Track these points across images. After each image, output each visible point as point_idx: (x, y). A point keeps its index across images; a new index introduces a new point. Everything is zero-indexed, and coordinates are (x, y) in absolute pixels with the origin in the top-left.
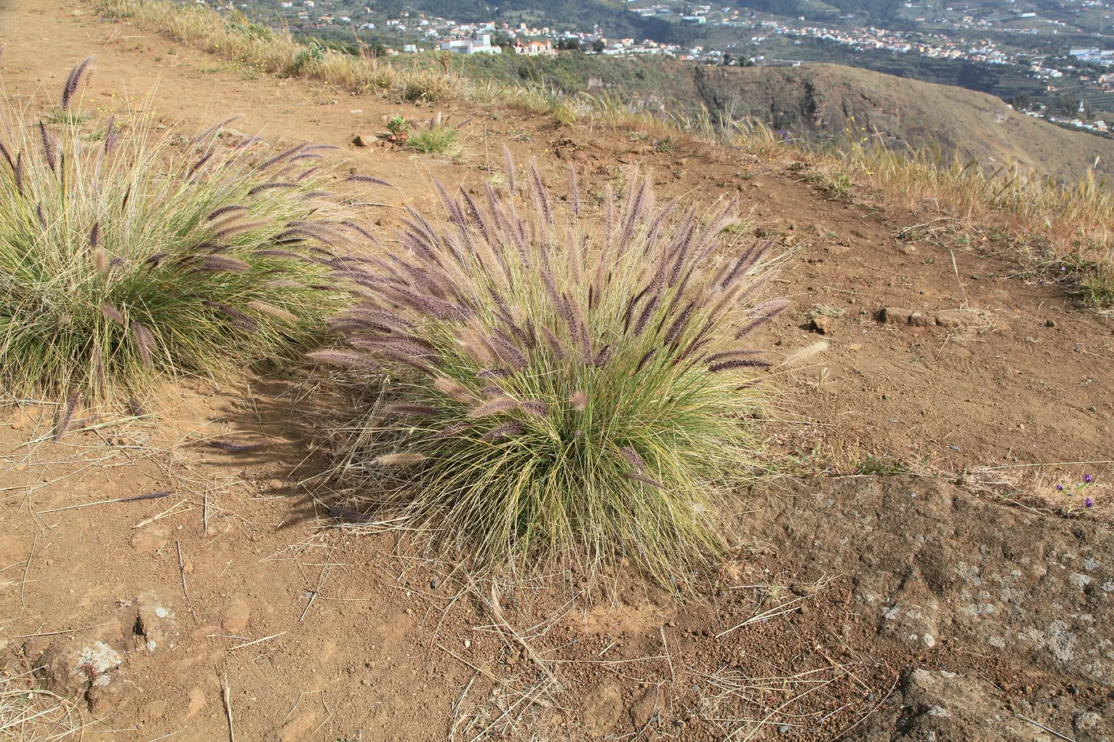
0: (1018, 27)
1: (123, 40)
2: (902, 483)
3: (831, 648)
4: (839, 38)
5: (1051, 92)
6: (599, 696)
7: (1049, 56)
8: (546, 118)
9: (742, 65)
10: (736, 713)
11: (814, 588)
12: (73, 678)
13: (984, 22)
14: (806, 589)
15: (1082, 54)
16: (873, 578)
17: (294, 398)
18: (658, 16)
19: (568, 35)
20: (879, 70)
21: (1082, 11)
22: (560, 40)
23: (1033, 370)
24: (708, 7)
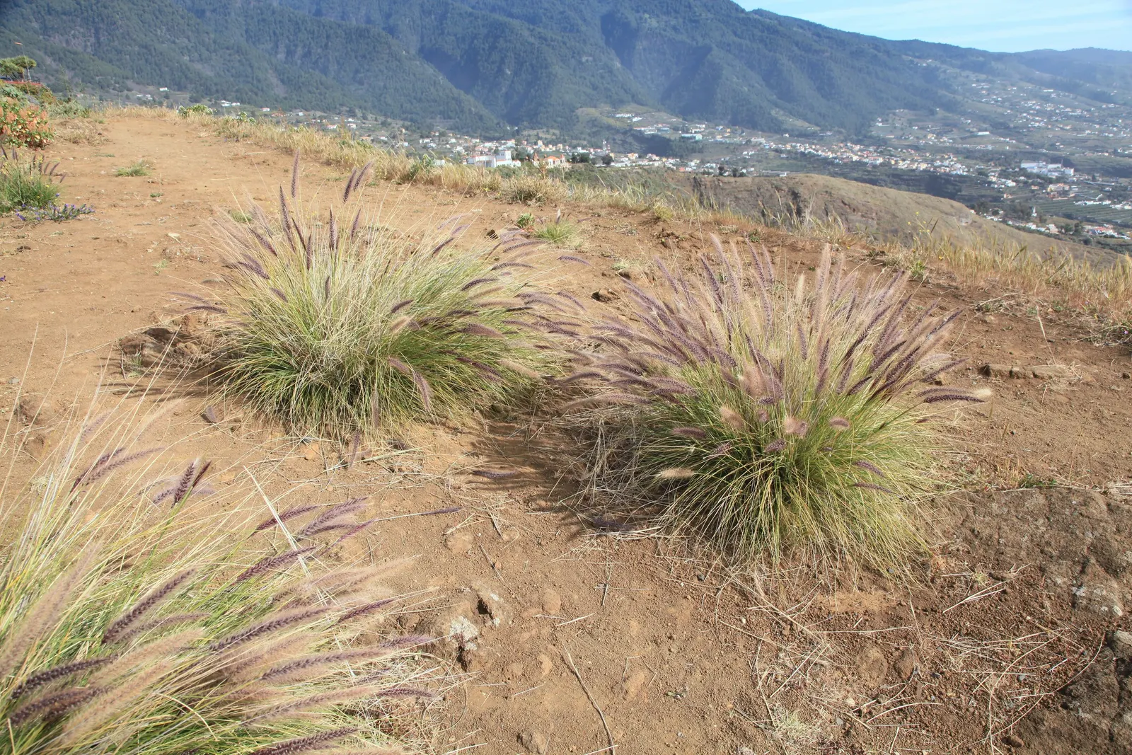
0: (975, 143)
1: (249, 156)
2: (1061, 493)
3: (1039, 618)
4: (820, 153)
5: (1007, 199)
6: (867, 656)
7: (1004, 168)
8: (644, 215)
9: (735, 176)
10: (979, 667)
11: (1012, 575)
12: (448, 643)
13: (946, 139)
14: (1005, 575)
15: (1032, 167)
16: (1057, 566)
17: (525, 437)
18: (660, 133)
19: (580, 150)
20: (856, 179)
21: (1029, 131)
22: (573, 155)
23: (1124, 411)
24: (704, 126)
